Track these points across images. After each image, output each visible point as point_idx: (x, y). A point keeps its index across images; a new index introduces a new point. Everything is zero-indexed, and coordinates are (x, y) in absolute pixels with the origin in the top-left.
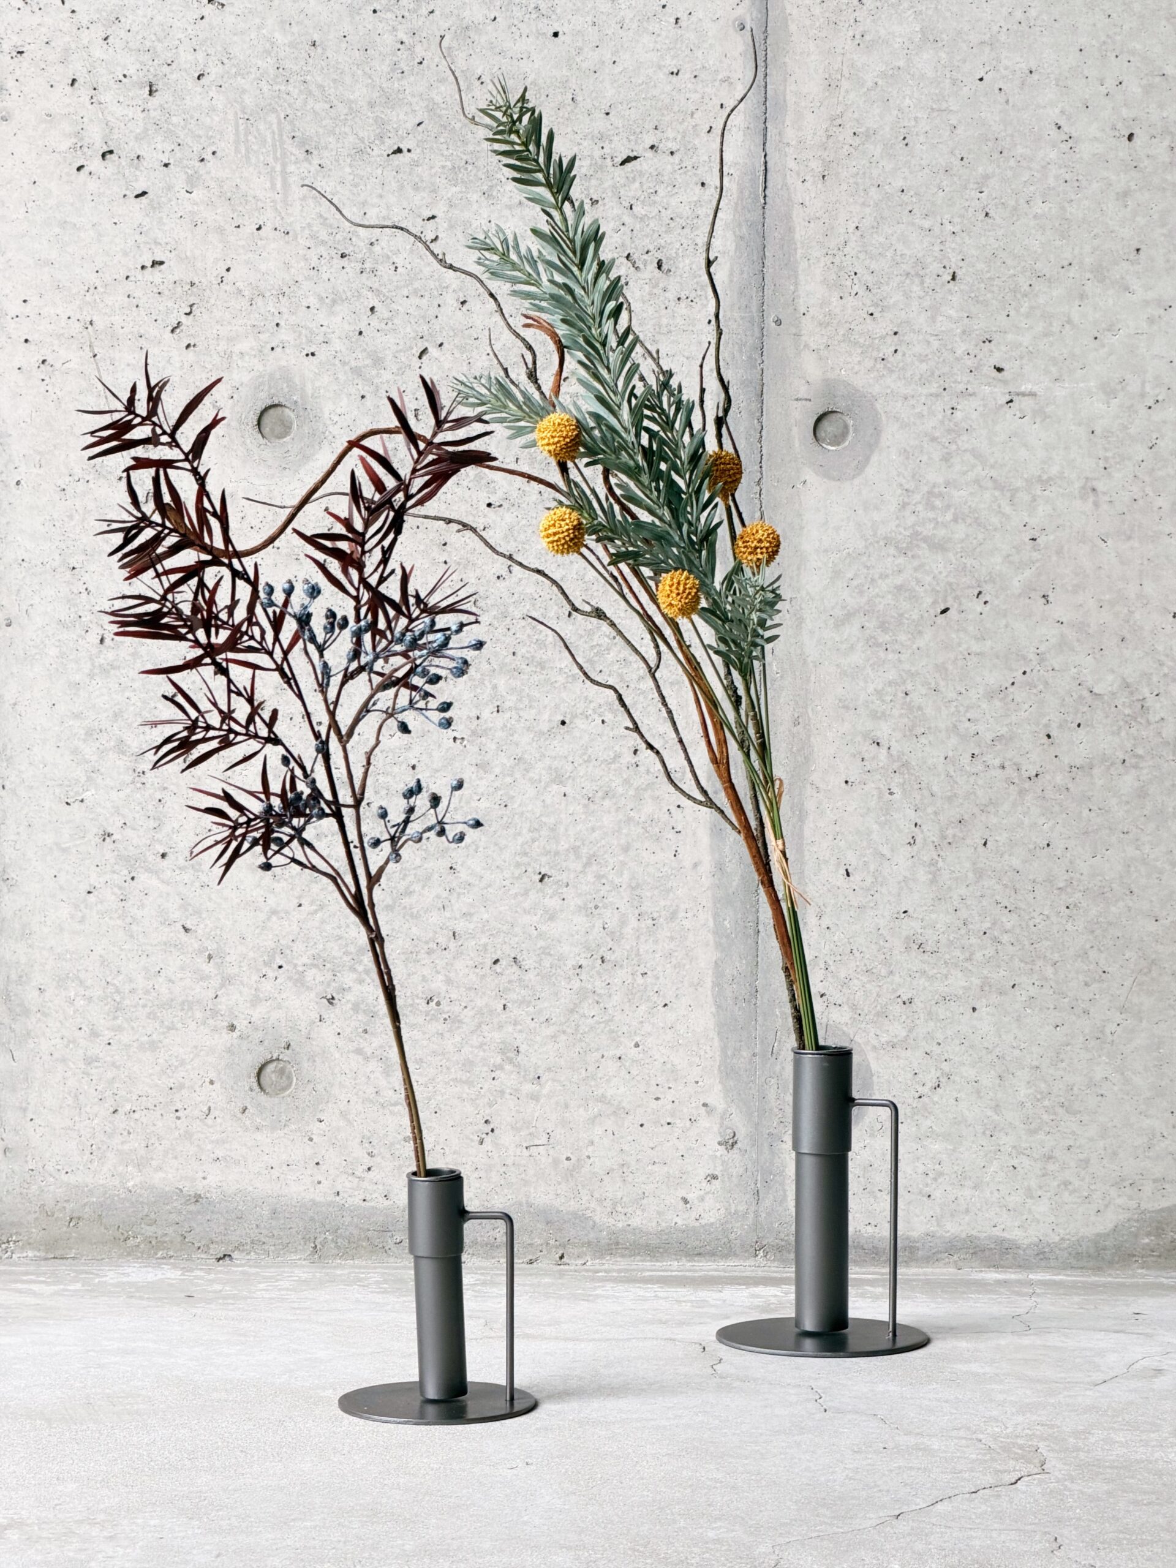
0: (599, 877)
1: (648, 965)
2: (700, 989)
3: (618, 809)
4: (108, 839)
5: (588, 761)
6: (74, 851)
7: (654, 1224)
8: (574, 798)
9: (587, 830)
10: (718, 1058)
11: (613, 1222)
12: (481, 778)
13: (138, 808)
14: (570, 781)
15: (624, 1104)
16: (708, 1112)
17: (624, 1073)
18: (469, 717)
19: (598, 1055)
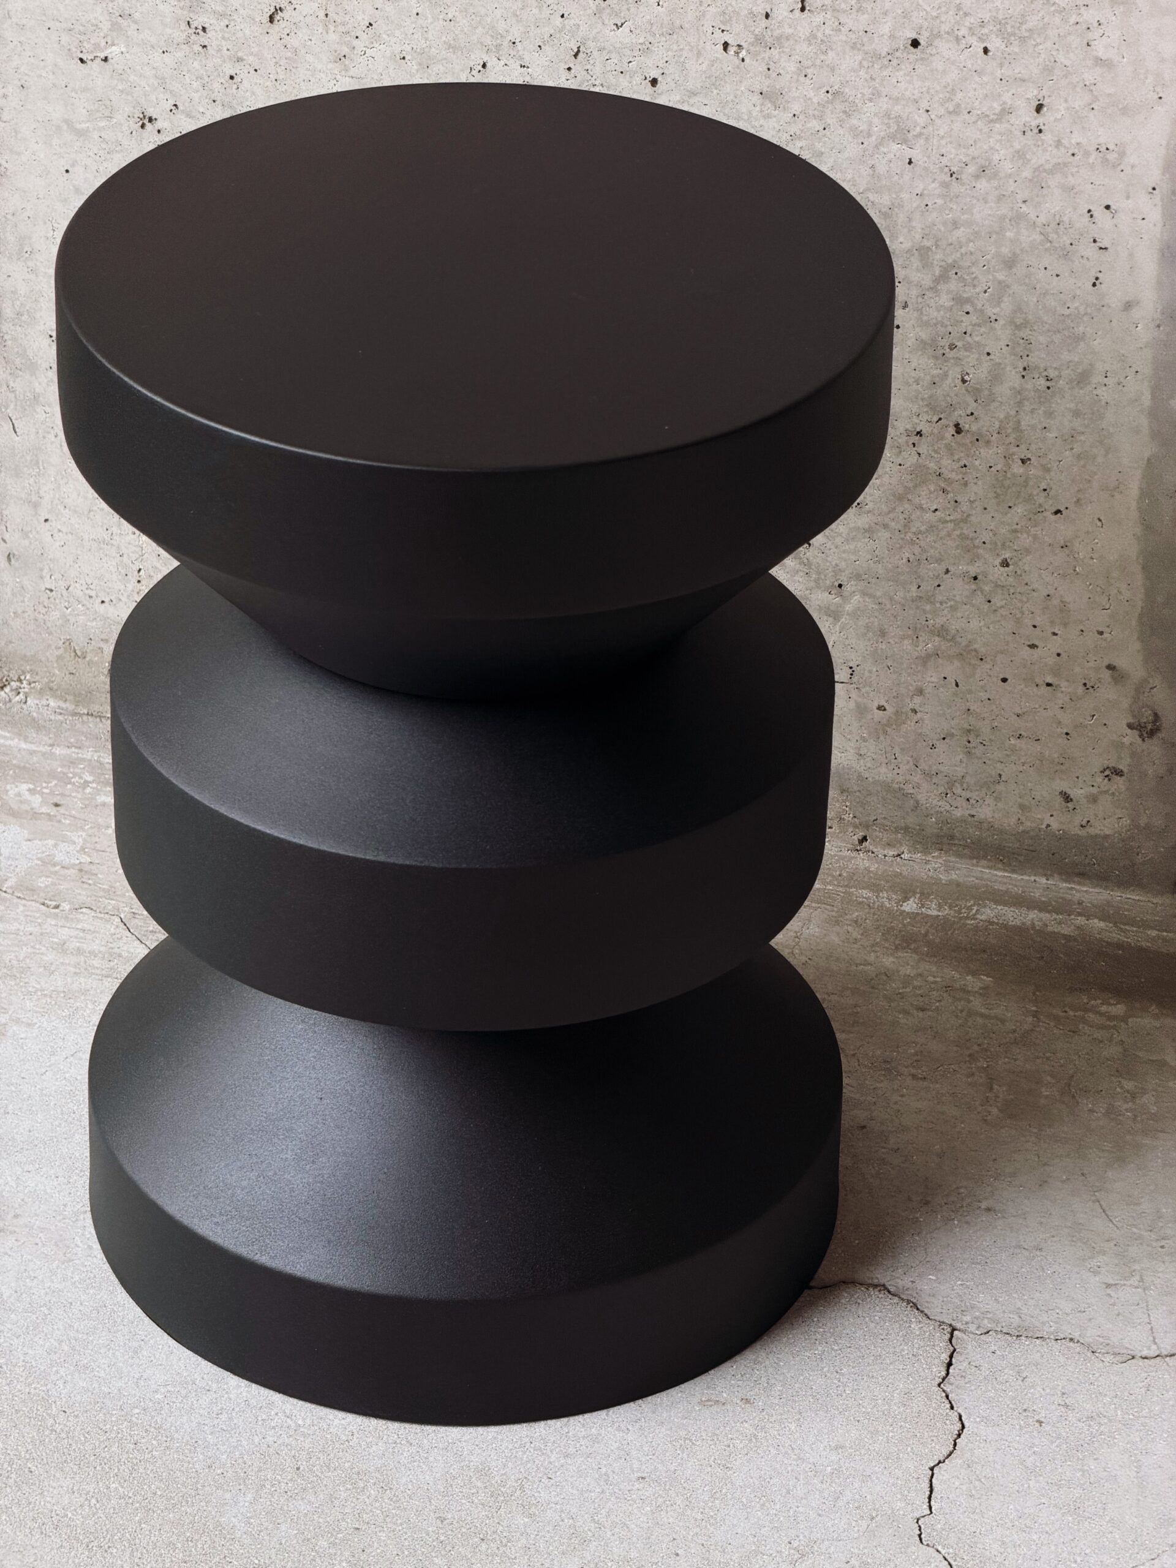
0: (959, 300)
1: (1033, 447)
2: (1117, 496)
3: (1000, 198)
4: (148, 125)
5: (956, 112)
6: (96, 135)
7: (1013, 820)
8: (926, 169)
9: (945, 223)
10: (1140, 604)
11: (948, 807)
12: (768, 116)
13: (195, 84)
14: (922, 141)
15: (976, 646)
16: (1112, 677)
17: (979, 599)
18: (752, 15)
19: (941, 568)
